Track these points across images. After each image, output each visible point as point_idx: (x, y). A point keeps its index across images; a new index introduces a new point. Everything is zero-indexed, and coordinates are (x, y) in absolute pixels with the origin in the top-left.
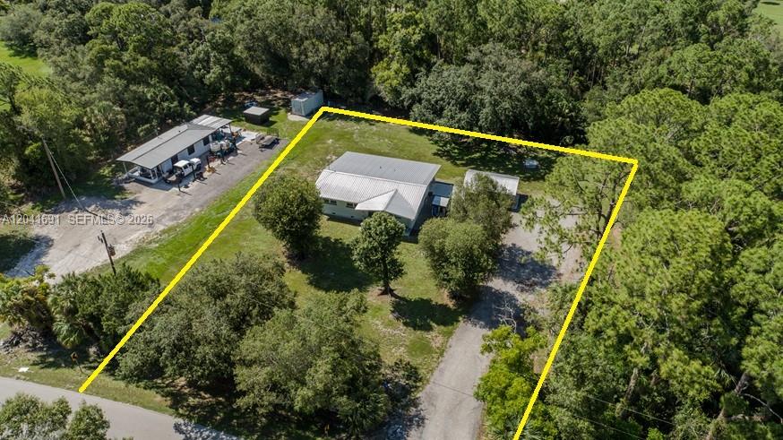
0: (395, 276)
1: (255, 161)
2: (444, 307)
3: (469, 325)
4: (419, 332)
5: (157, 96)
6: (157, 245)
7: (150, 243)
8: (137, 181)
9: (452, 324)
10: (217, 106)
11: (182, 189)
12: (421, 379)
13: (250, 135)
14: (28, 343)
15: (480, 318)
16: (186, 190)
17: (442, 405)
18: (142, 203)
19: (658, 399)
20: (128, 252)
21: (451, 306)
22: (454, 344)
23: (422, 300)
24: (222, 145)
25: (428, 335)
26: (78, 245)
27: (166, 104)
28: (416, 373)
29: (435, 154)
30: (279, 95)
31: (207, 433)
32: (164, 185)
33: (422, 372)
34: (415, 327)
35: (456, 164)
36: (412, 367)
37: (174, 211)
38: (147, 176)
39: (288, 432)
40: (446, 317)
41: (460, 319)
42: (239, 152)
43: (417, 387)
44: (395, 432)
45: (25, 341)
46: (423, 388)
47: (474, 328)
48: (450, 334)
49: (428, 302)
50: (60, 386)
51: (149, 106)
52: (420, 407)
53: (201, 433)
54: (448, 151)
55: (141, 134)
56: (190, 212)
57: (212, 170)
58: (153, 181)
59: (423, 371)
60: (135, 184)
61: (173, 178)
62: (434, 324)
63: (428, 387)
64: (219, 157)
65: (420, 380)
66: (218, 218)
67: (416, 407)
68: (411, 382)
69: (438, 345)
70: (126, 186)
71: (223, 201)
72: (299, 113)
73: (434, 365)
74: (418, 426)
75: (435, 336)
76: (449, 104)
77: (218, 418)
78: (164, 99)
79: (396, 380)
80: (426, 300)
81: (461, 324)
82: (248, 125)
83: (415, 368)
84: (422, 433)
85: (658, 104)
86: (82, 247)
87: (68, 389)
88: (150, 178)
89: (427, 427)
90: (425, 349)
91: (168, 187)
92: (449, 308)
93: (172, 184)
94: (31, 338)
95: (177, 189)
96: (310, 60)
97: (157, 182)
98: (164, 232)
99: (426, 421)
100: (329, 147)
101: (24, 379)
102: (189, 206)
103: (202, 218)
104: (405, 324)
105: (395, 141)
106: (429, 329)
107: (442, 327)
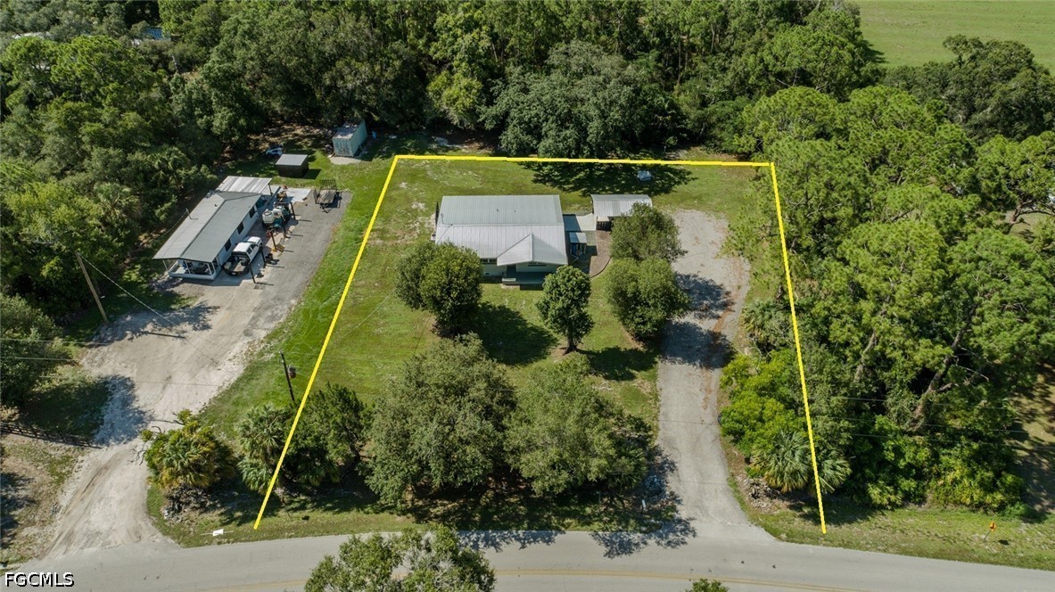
0: (586, 331)
1: (326, 227)
2: (635, 351)
3: (668, 364)
4: (623, 383)
5: (167, 162)
6: (272, 355)
7: (261, 354)
8: (186, 280)
9: (652, 367)
10: (225, 160)
11: (257, 280)
12: (650, 427)
13: (299, 194)
14: (192, 505)
15: (674, 354)
16: (262, 280)
17: (683, 444)
18: (215, 308)
19: (874, 390)
20: (242, 371)
21: (642, 349)
22: (663, 386)
23: (609, 349)
24: (276, 214)
25: (635, 384)
26: (170, 377)
27: (182, 172)
28: (642, 423)
29: (535, 181)
30: (299, 131)
31: (475, 535)
32: (228, 279)
33: (647, 421)
34: (618, 378)
35: (564, 190)
36: (635, 420)
37: (266, 309)
38: (198, 271)
39: (554, 511)
40: (643, 362)
41: (657, 359)
42: (297, 218)
43: (650, 436)
44: (652, 483)
45: (188, 504)
46: (657, 436)
47: (674, 366)
48: (654, 378)
49: (616, 350)
50: (278, 538)
51: (157, 177)
52: (664, 454)
53: (469, 537)
54: (547, 175)
55: (163, 217)
56: (286, 307)
57: (279, 248)
58: (212, 277)
59: (647, 419)
60: (186, 284)
61: (239, 268)
62: (634, 372)
63: (660, 433)
64: (278, 230)
65: (650, 429)
66: (326, 307)
67: (660, 455)
68: (642, 434)
69: (648, 391)
70: (176, 290)
71: (320, 285)
72: (345, 153)
73: (655, 411)
74: (672, 470)
75: (641, 381)
76: (547, 120)
77: (477, 519)
78: (177, 165)
79: (628, 435)
80: (614, 349)
81: (660, 364)
82: (284, 179)
83: (640, 419)
84: (678, 476)
85: (800, 105)
86: (175, 378)
87: (291, 537)
88: (207, 274)
89: (680, 469)
90: (637, 396)
91: (236, 281)
92: (640, 352)
93: (240, 275)
94: (192, 499)
95: (251, 281)
96: (350, 86)
97: (216, 278)
98: (270, 337)
99: (676, 465)
100: (406, 193)
101: (228, 542)
102: (279, 299)
103: (306, 312)
104: (606, 378)
105: (481, 172)
106: (632, 377)
107: (643, 372)
